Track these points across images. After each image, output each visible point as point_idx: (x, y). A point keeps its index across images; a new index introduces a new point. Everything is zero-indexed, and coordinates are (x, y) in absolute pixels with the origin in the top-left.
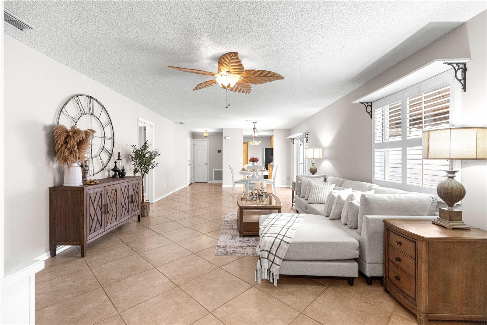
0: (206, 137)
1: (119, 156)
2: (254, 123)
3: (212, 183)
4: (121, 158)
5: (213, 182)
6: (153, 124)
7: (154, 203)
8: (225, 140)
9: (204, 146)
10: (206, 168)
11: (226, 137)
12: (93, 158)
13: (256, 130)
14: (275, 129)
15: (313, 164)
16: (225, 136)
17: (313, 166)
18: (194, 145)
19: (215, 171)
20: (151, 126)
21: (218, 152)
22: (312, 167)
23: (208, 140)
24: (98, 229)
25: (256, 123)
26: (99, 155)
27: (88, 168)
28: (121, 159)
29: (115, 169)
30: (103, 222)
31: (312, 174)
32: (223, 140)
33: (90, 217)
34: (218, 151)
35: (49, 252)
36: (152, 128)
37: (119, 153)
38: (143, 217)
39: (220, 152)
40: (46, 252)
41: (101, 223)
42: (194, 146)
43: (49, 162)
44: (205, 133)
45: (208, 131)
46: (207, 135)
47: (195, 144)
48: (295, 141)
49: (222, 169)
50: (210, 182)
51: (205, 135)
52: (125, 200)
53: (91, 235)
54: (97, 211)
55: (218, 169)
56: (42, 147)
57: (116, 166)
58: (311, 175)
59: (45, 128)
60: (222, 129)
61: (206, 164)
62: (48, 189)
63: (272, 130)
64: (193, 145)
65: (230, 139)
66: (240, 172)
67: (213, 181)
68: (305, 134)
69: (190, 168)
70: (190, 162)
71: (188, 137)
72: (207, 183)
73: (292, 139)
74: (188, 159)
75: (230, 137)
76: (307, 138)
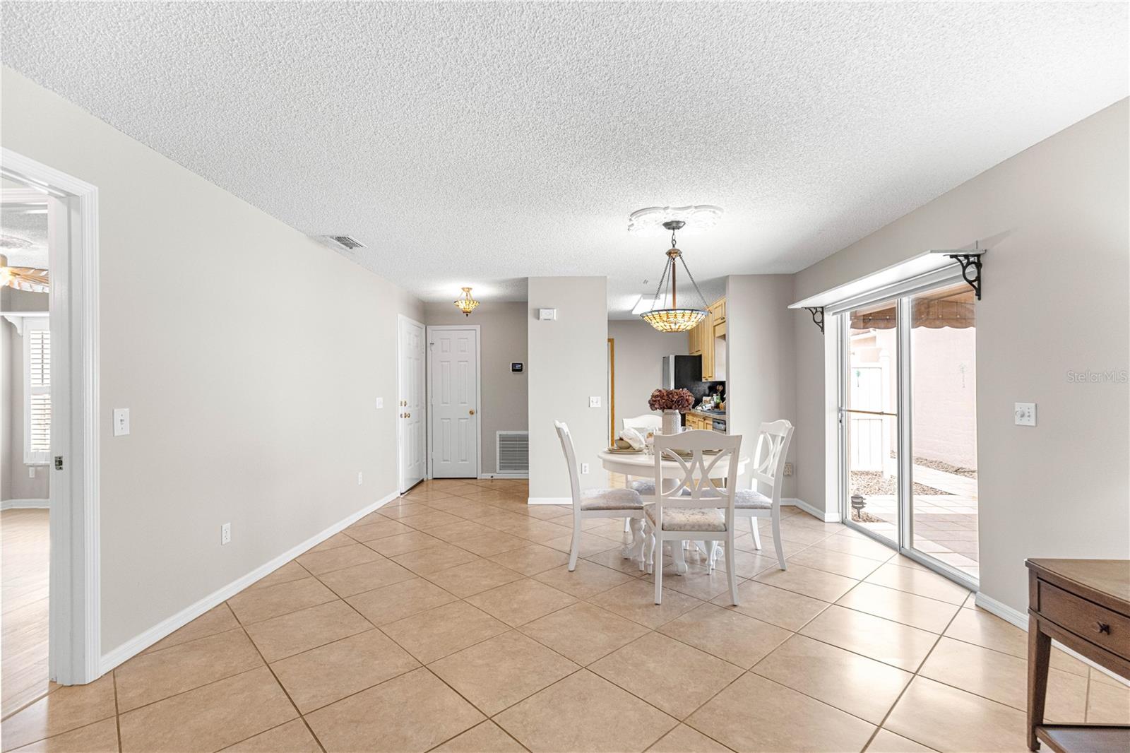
0: (467, 313)
3: (492, 479)
5: (496, 476)
8: (536, 321)
10: (474, 426)
11: (541, 311)
13: (678, 259)
14: (732, 275)
16: (539, 307)
18: (428, 344)
19: (503, 439)
21: (514, 370)
23: (478, 327)
32: (531, 320)
34: (514, 365)
39: (520, 370)
42: (428, 349)
44: (463, 299)
45: (472, 294)
46: (471, 307)
47: (433, 344)
48: (830, 320)
49: (527, 430)
50: (487, 476)
51: (462, 305)
55: (513, 430)
60: (524, 282)
61: (472, 413)
64: (427, 346)
65: (556, 318)
67: (495, 472)
68: (965, 262)
69: (410, 429)
70: (410, 407)
71: (400, 316)
72: (474, 481)
73: (814, 311)
74: (401, 397)
75: (553, 309)
76: (975, 284)
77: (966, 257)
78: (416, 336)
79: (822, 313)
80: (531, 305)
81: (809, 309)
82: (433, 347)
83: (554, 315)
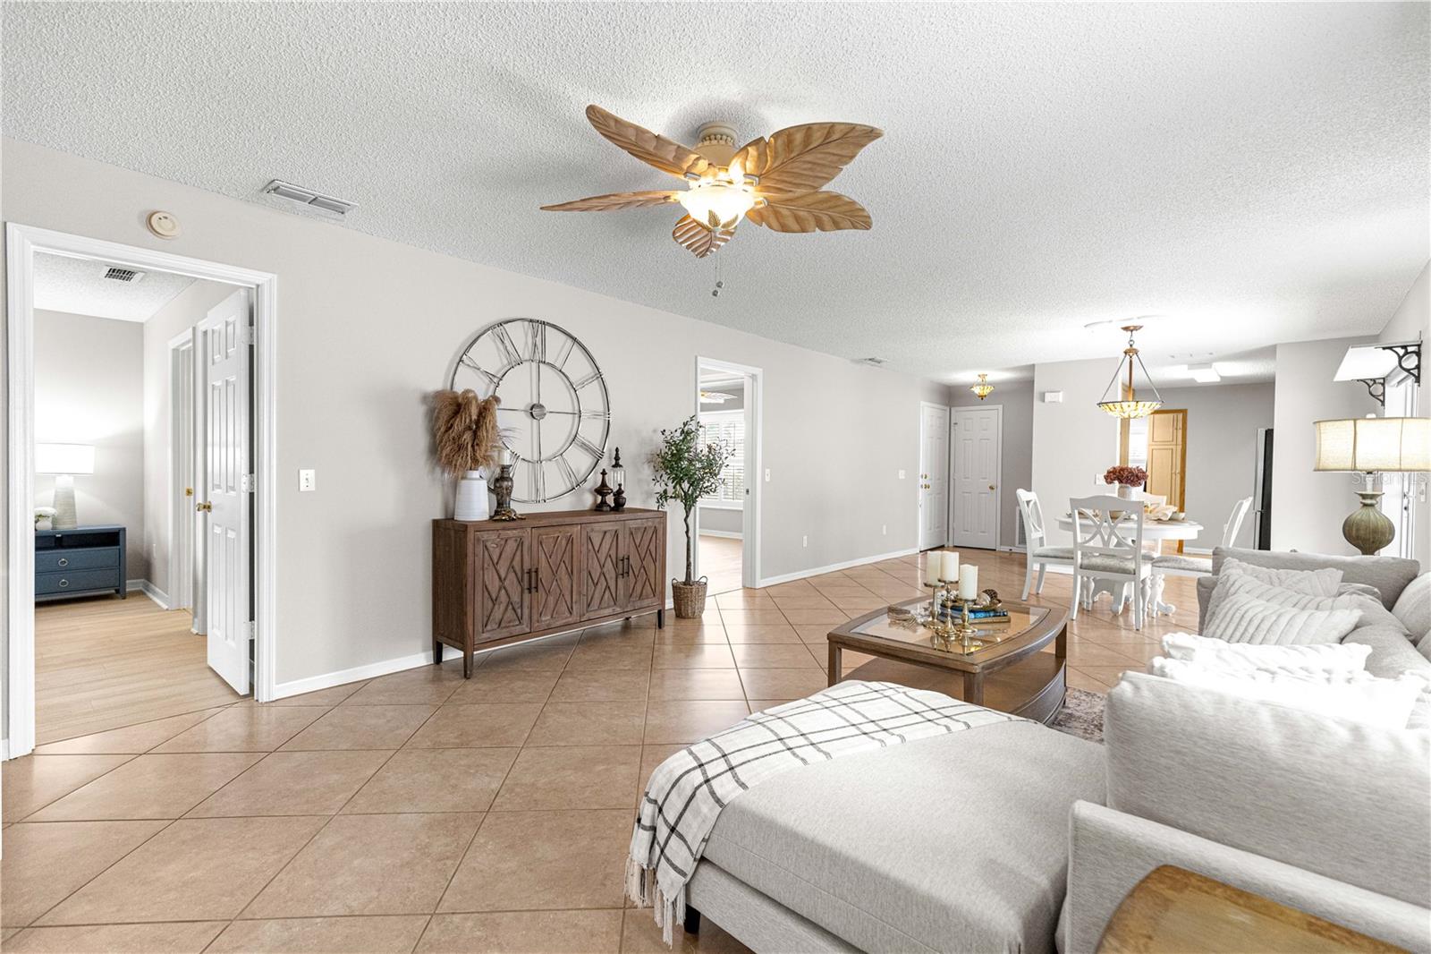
0: (982, 397)
1: (617, 458)
2: (1126, 329)
3: (1011, 552)
4: (621, 462)
5: (1014, 550)
6: (758, 371)
7: (757, 587)
8: (1040, 404)
9: (985, 427)
10: (994, 501)
11: (1047, 394)
12: (544, 462)
14: (1282, 345)
15: (1368, 501)
16: (1043, 390)
17: (1365, 511)
18: (951, 425)
20: (754, 377)
22: (1359, 514)
23: (1000, 407)
24: (511, 624)
25: (1136, 328)
26: (561, 454)
27: (510, 484)
28: (621, 466)
29: (602, 490)
30: (526, 611)
31: (1359, 551)
32: (1037, 403)
33: (486, 594)
35: (431, 652)
36: (755, 384)
37: (617, 450)
38: (684, 618)
40: (425, 650)
41: (519, 611)
42: (952, 428)
43: (434, 468)
44: (979, 385)
45: (988, 379)
46: (987, 391)
47: (956, 424)
48: (1392, 393)
50: (1006, 549)
51: (977, 390)
52: (602, 567)
53: (485, 635)
54: (507, 583)
56: (419, 438)
57: (604, 484)
58: (1356, 557)
59: (425, 398)
60: (1032, 367)
61: (991, 488)
62: (431, 525)
63: (1269, 352)
64: (949, 426)
65: (1061, 400)
66: (1061, 522)
67: (1014, 546)
68: (1401, 352)
69: (931, 499)
70: (931, 479)
71: (923, 403)
72: (993, 552)
73: (1371, 383)
74: (922, 471)
75: (1059, 392)
76: (1415, 372)
77: (1404, 347)
78: (940, 418)
79: (1383, 384)
80: (1037, 388)
81: (1363, 381)
82: (957, 427)
83: (1060, 397)
